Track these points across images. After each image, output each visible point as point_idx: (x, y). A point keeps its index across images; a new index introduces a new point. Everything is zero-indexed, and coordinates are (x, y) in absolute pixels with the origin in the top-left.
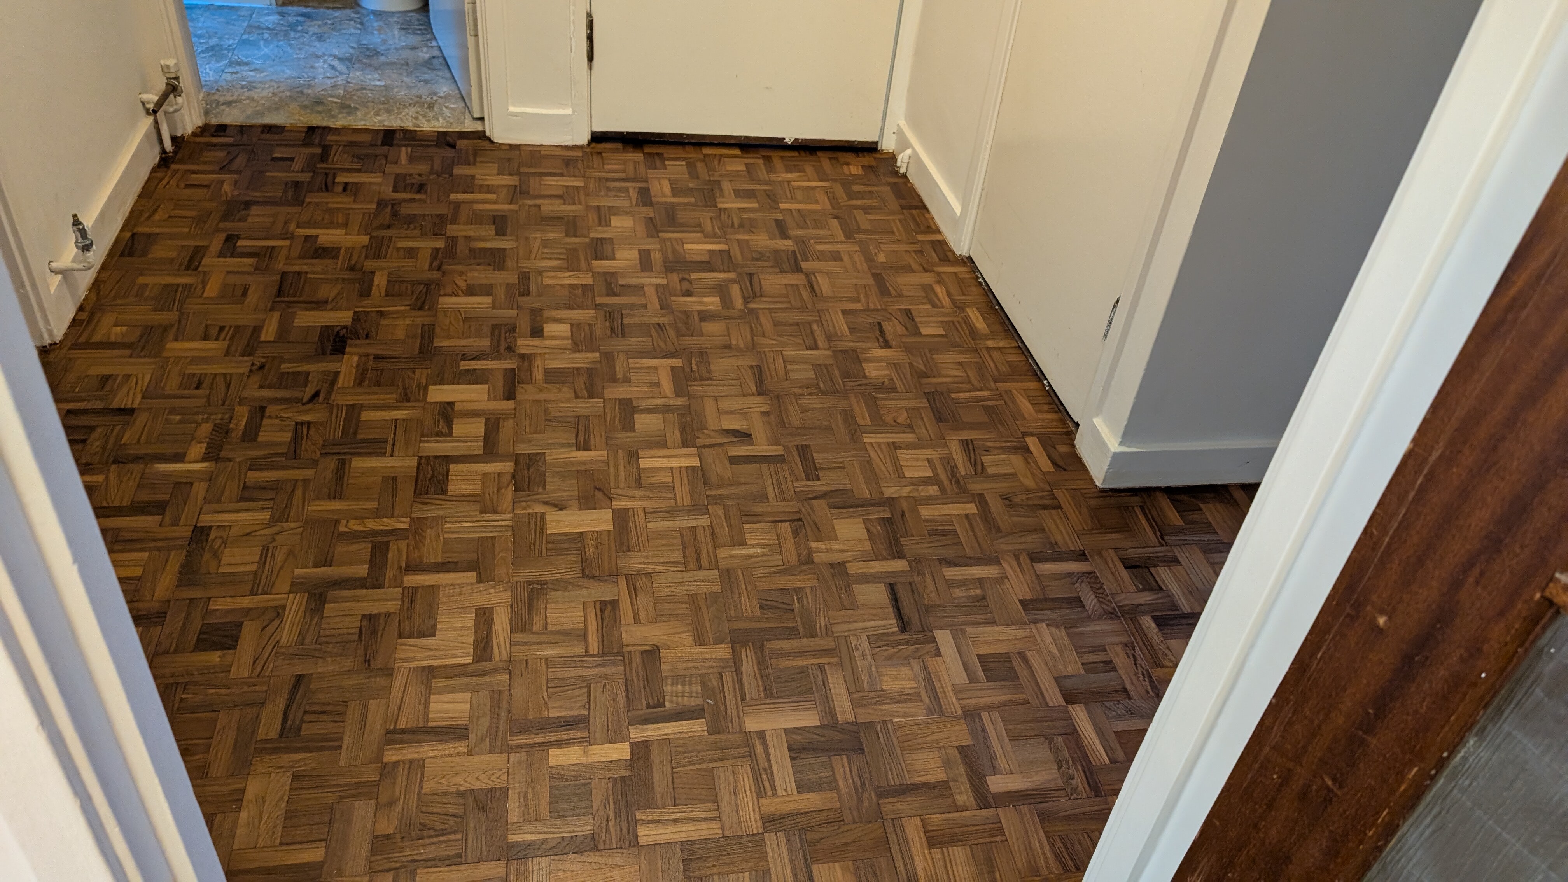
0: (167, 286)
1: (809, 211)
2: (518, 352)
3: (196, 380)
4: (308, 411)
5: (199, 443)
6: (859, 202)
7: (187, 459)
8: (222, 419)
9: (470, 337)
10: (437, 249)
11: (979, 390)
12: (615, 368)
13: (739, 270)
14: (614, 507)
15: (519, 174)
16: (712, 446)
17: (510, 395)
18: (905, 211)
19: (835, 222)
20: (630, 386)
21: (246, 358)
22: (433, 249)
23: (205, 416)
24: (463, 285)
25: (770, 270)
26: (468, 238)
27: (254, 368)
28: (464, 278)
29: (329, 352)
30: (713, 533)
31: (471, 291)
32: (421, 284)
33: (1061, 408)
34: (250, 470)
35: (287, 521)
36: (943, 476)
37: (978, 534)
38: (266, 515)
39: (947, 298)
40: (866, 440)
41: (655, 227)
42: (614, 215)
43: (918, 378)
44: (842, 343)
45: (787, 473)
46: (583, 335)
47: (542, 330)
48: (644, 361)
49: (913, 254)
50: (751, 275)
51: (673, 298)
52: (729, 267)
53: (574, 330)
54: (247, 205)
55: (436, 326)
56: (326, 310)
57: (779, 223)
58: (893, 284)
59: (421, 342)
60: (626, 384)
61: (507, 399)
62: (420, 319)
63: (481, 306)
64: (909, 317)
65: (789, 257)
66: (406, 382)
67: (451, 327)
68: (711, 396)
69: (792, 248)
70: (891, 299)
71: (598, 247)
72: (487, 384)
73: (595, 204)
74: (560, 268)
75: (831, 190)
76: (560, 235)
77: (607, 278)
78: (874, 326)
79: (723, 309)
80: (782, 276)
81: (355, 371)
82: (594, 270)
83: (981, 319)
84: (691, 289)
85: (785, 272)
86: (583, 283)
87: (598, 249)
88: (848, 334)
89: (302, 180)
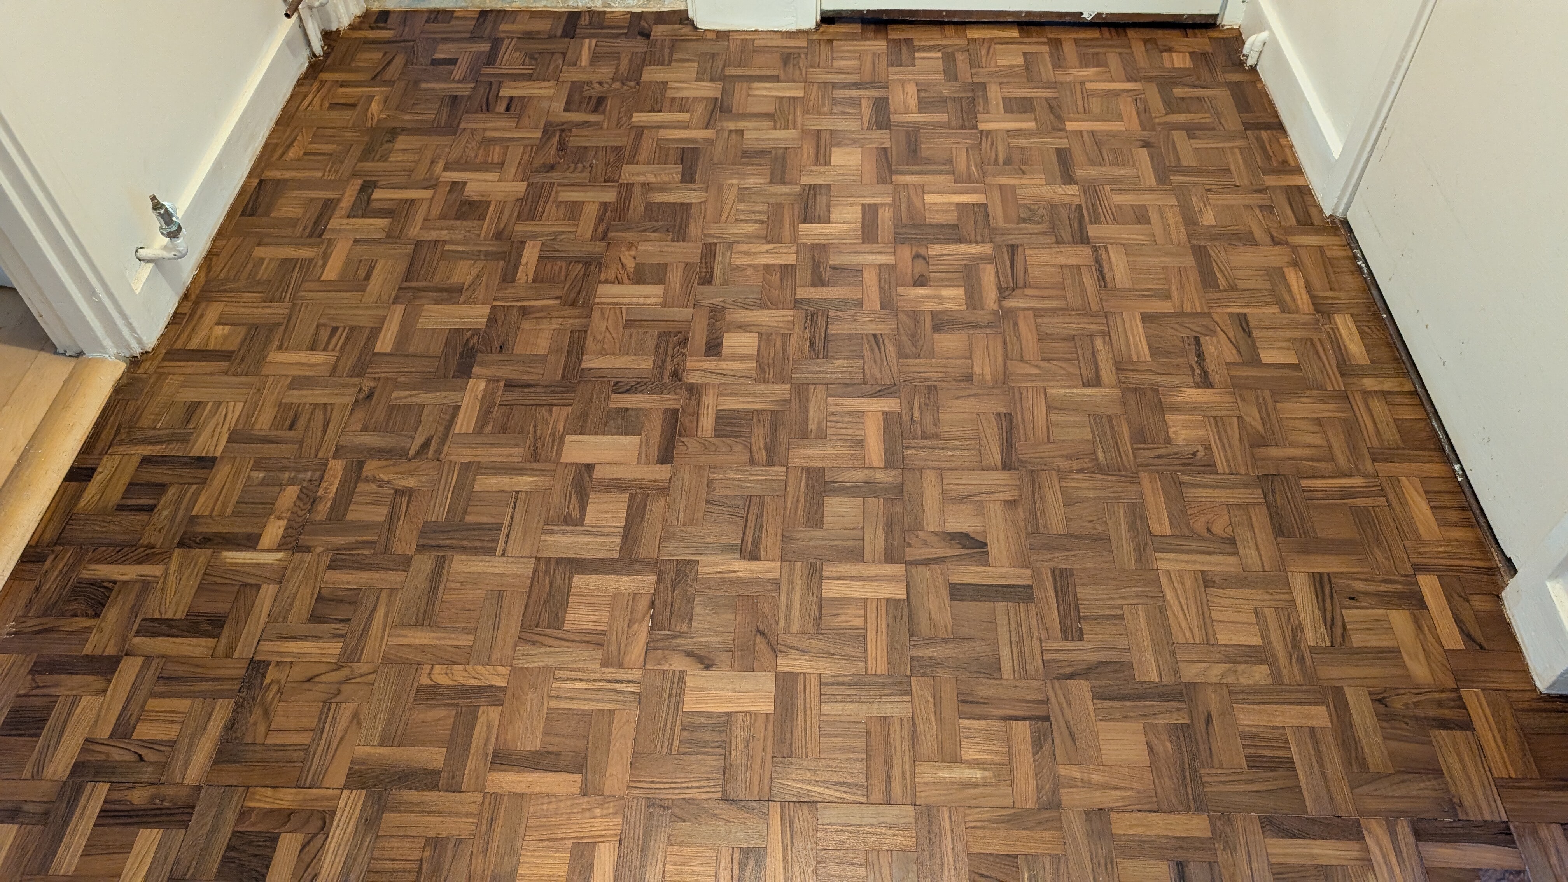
0: (285, 261)
1: (1109, 134)
2: (685, 380)
3: (291, 414)
4: (410, 473)
5: (279, 518)
6: (1181, 118)
7: (259, 548)
8: (311, 481)
9: (627, 354)
10: (605, 203)
11: (1346, 476)
12: (808, 412)
13: (998, 239)
14: (779, 668)
15: (723, 78)
16: (927, 562)
17: (666, 457)
18: (1249, 132)
19: (1143, 155)
20: (824, 446)
21: (355, 380)
22: (601, 203)
23: (292, 475)
24: (630, 264)
25: (1042, 239)
26: (647, 187)
27: (362, 396)
28: (633, 253)
29: (452, 373)
30: (914, 731)
31: (639, 277)
32: (579, 262)
33: (1482, 521)
34: (330, 568)
35: (359, 661)
36: (1279, 648)
37: (1329, 771)
38: (334, 648)
39: (1305, 296)
40: (1162, 565)
41: (889, 166)
42: (838, 145)
43: (1251, 446)
44: (1137, 375)
45: (1034, 623)
46: (772, 355)
47: (721, 344)
48: (849, 400)
49: (1257, 211)
50: (1013, 248)
51: (900, 290)
52: (982, 236)
53: (762, 343)
54: (393, 133)
55: (589, 333)
56: (458, 303)
57: (1063, 156)
58: (1223, 268)
59: (567, 360)
60: (820, 442)
61: (662, 463)
62: (571, 321)
63: (649, 301)
64: (1244, 330)
65: (1072, 216)
66: (539, 428)
67: (608, 334)
68: (935, 469)
69: (1078, 199)
70: (1218, 295)
71: (810, 202)
72: (640, 434)
73: (813, 128)
74: (757, 237)
75: (1143, 96)
76: (762, 181)
77: (816, 254)
78: (1189, 344)
79: (967, 309)
80: (1058, 250)
81: (478, 407)
82: (800, 242)
83: (1357, 337)
84: (926, 274)
85: (1064, 243)
86: (784, 263)
87: (809, 205)
88: (1148, 358)
89: (462, 94)
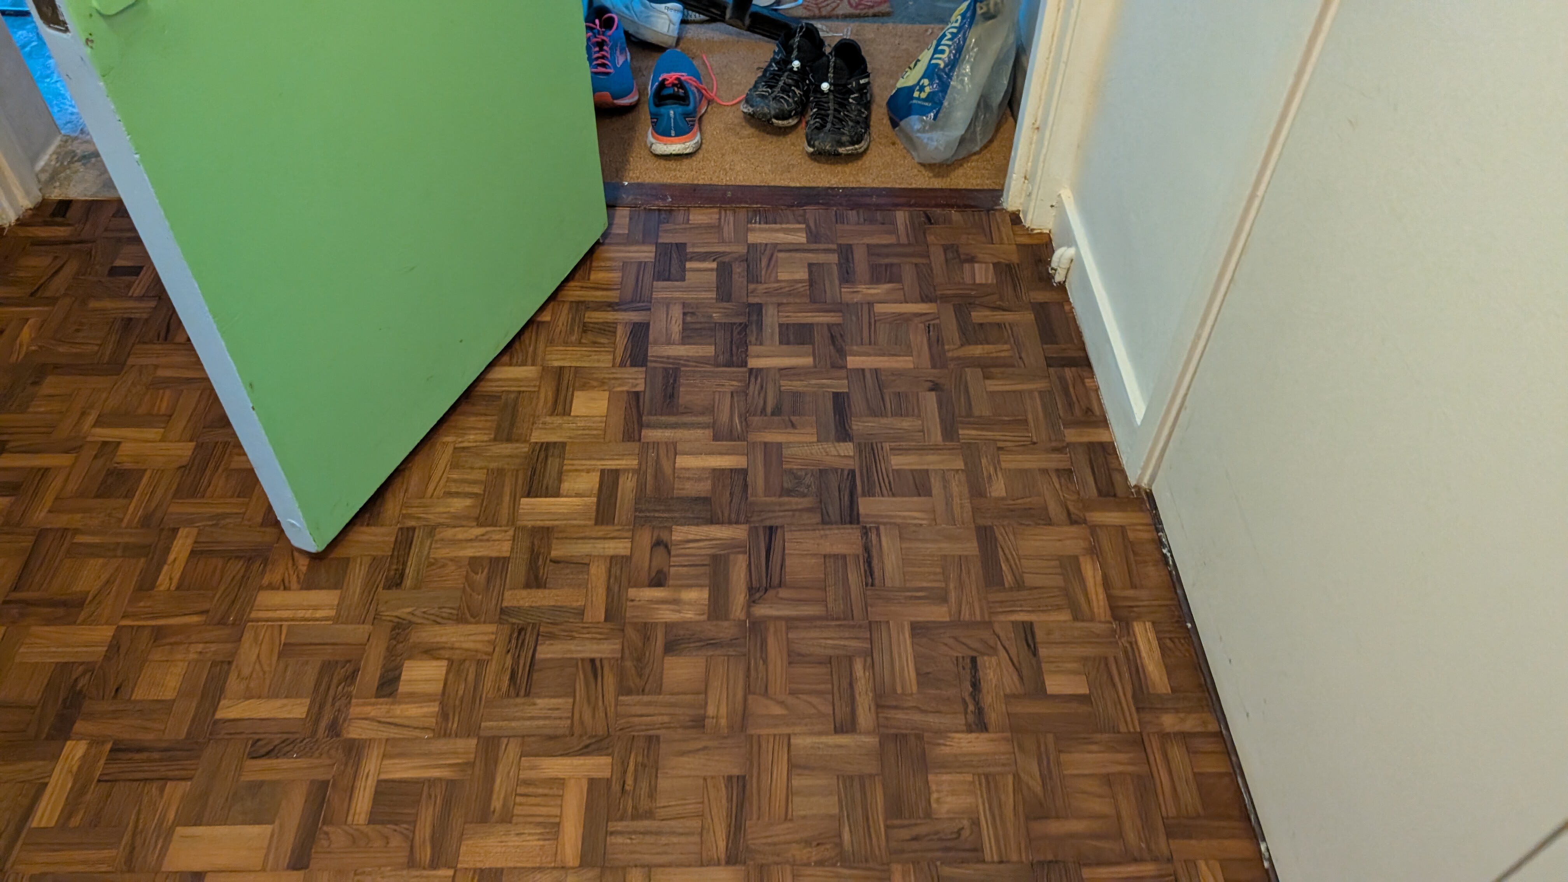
1: (894, 372)
2: (345, 735)
9: (277, 696)
11: (1135, 860)
12: (494, 781)
13: (755, 518)
17: (301, 857)
18: (1051, 370)
19: (930, 400)
20: (507, 833)
25: (806, 518)
29: (46, 731)
31: (312, 578)
32: (239, 558)
39: (1102, 596)
41: (640, 416)
42: (581, 387)
43: (1027, 819)
44: (900, 715)
46: (461, 693)
47: (398, 678)
48: (549, 761)
49: (1054, 478)
50: (771, 531)
51: (632, 592)
52: (738, 515)
53: (451, 676)
55: (234, 664)
56: (74, 623)
57: (840, 402)
58: (1010, 557)
59: (197, 708)
60: (501, 828)
61: (294, 868)
62: (213, 647)
63: (319, 614)
64: (1028, 645)
65: (843, 486)
66: (142, 816)
67: (257, 667)
68: (643, 866)
69: (851, 462)
70: (1001, 596)
71: (539, 466)
72: (272, 822)
73: (556, 364)
74: (467, 518)
75: (937, 321)
76: (485, 438)
77: (536, 542)
78: (964, 668)
79: (709, 619)
80: (822, 532)
81: (69, 786)
82: (519, 523)
83: (1157, 653)
84: (665, 569)
85: (831, 523)
86: (494, 554)
87: (537, 472)
88: (915, 689)
89: (138, 315)
